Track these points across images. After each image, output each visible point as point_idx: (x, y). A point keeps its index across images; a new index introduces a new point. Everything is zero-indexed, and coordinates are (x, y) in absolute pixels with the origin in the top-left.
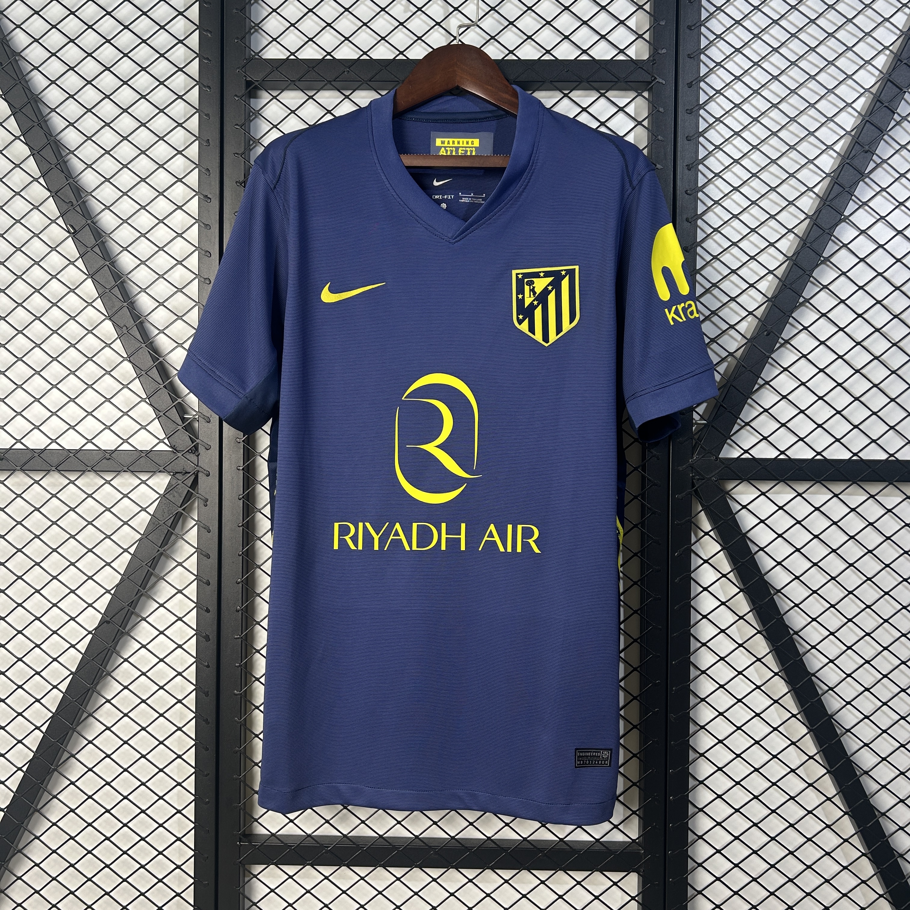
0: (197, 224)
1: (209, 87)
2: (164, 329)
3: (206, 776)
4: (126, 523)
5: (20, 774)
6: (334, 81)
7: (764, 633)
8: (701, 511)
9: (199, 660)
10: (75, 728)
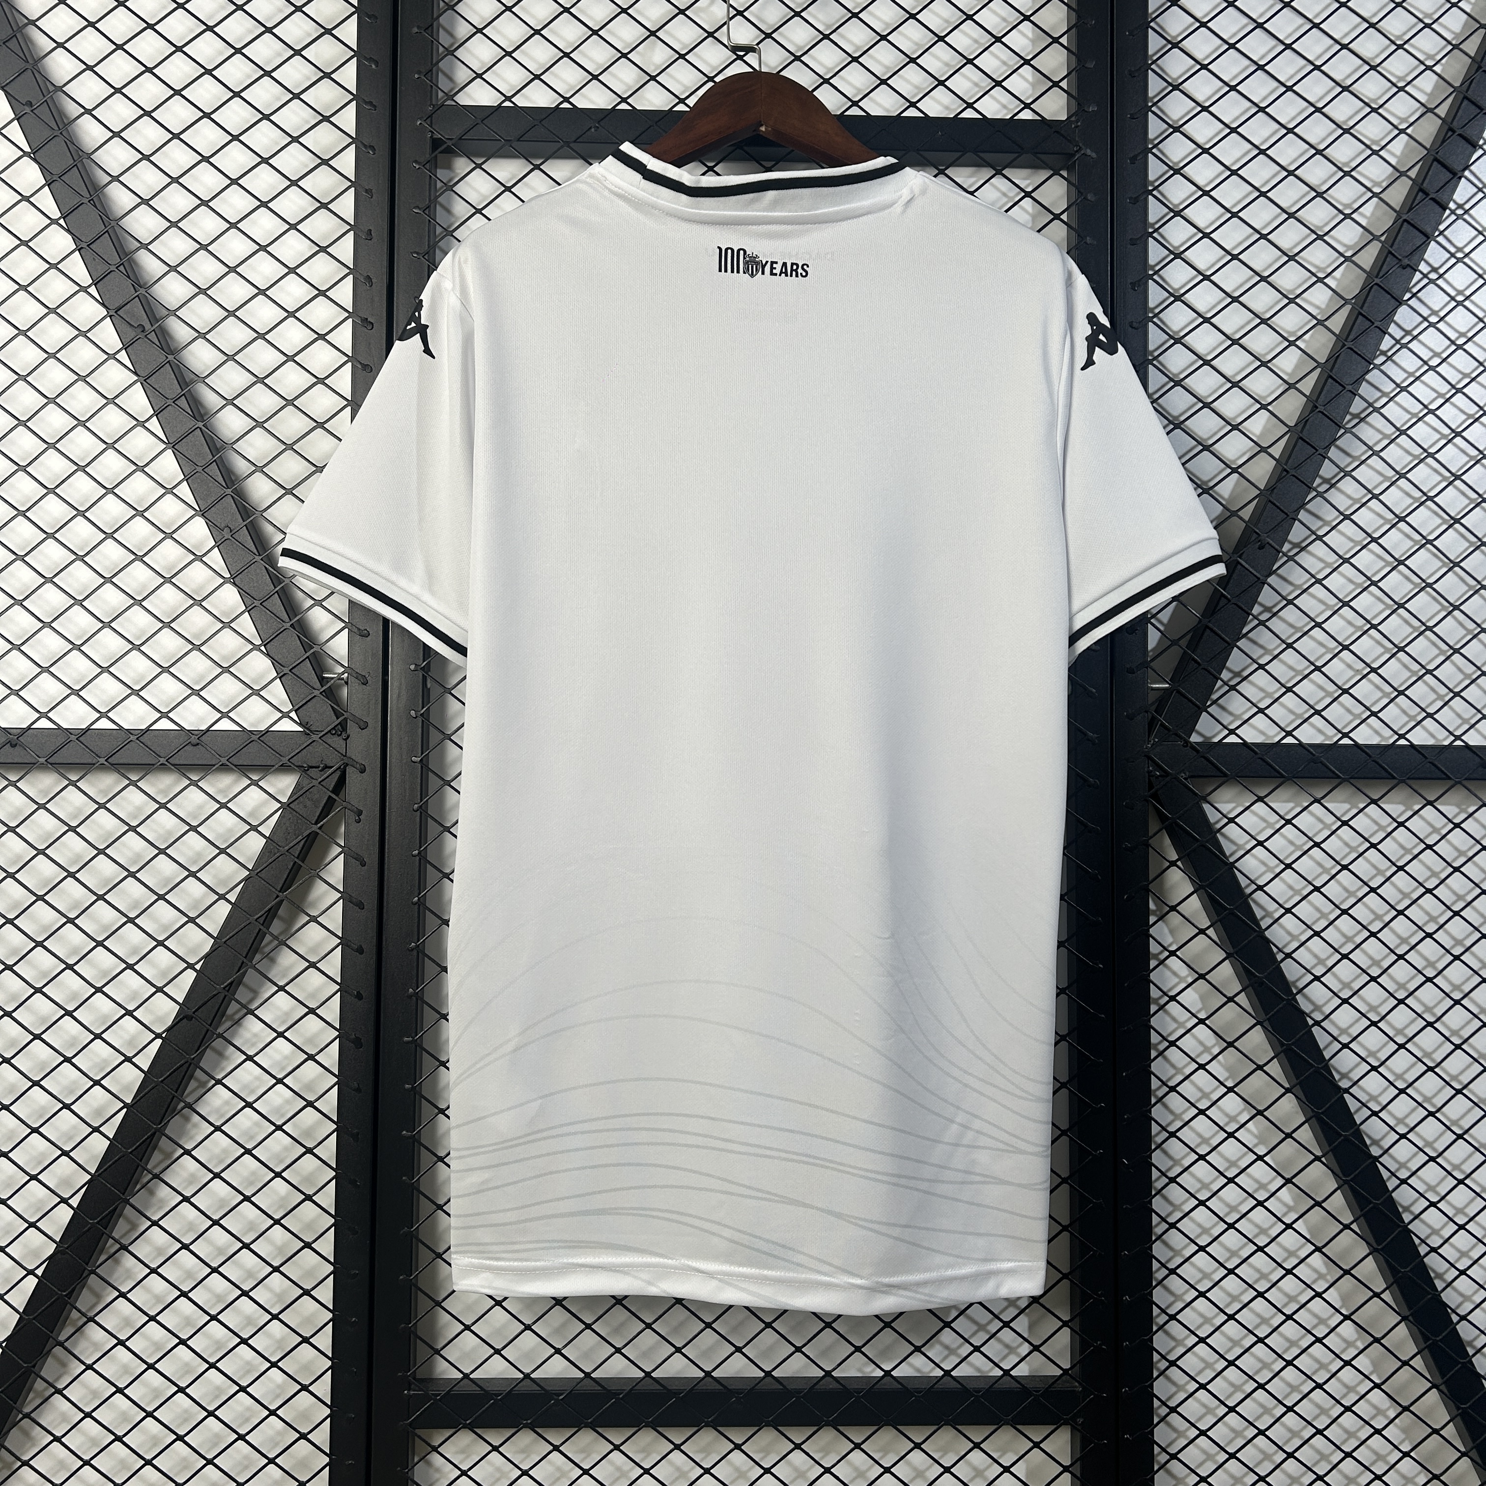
0: (350, 364)
1: (372, 148)
3: (354, 1278)
4: (223, 851)
5: (31, 1283)
6: (575, 142)
7: (1266, 1024)
8: (1161, 830)
9: (343, 1080)
10: (129, 1201)
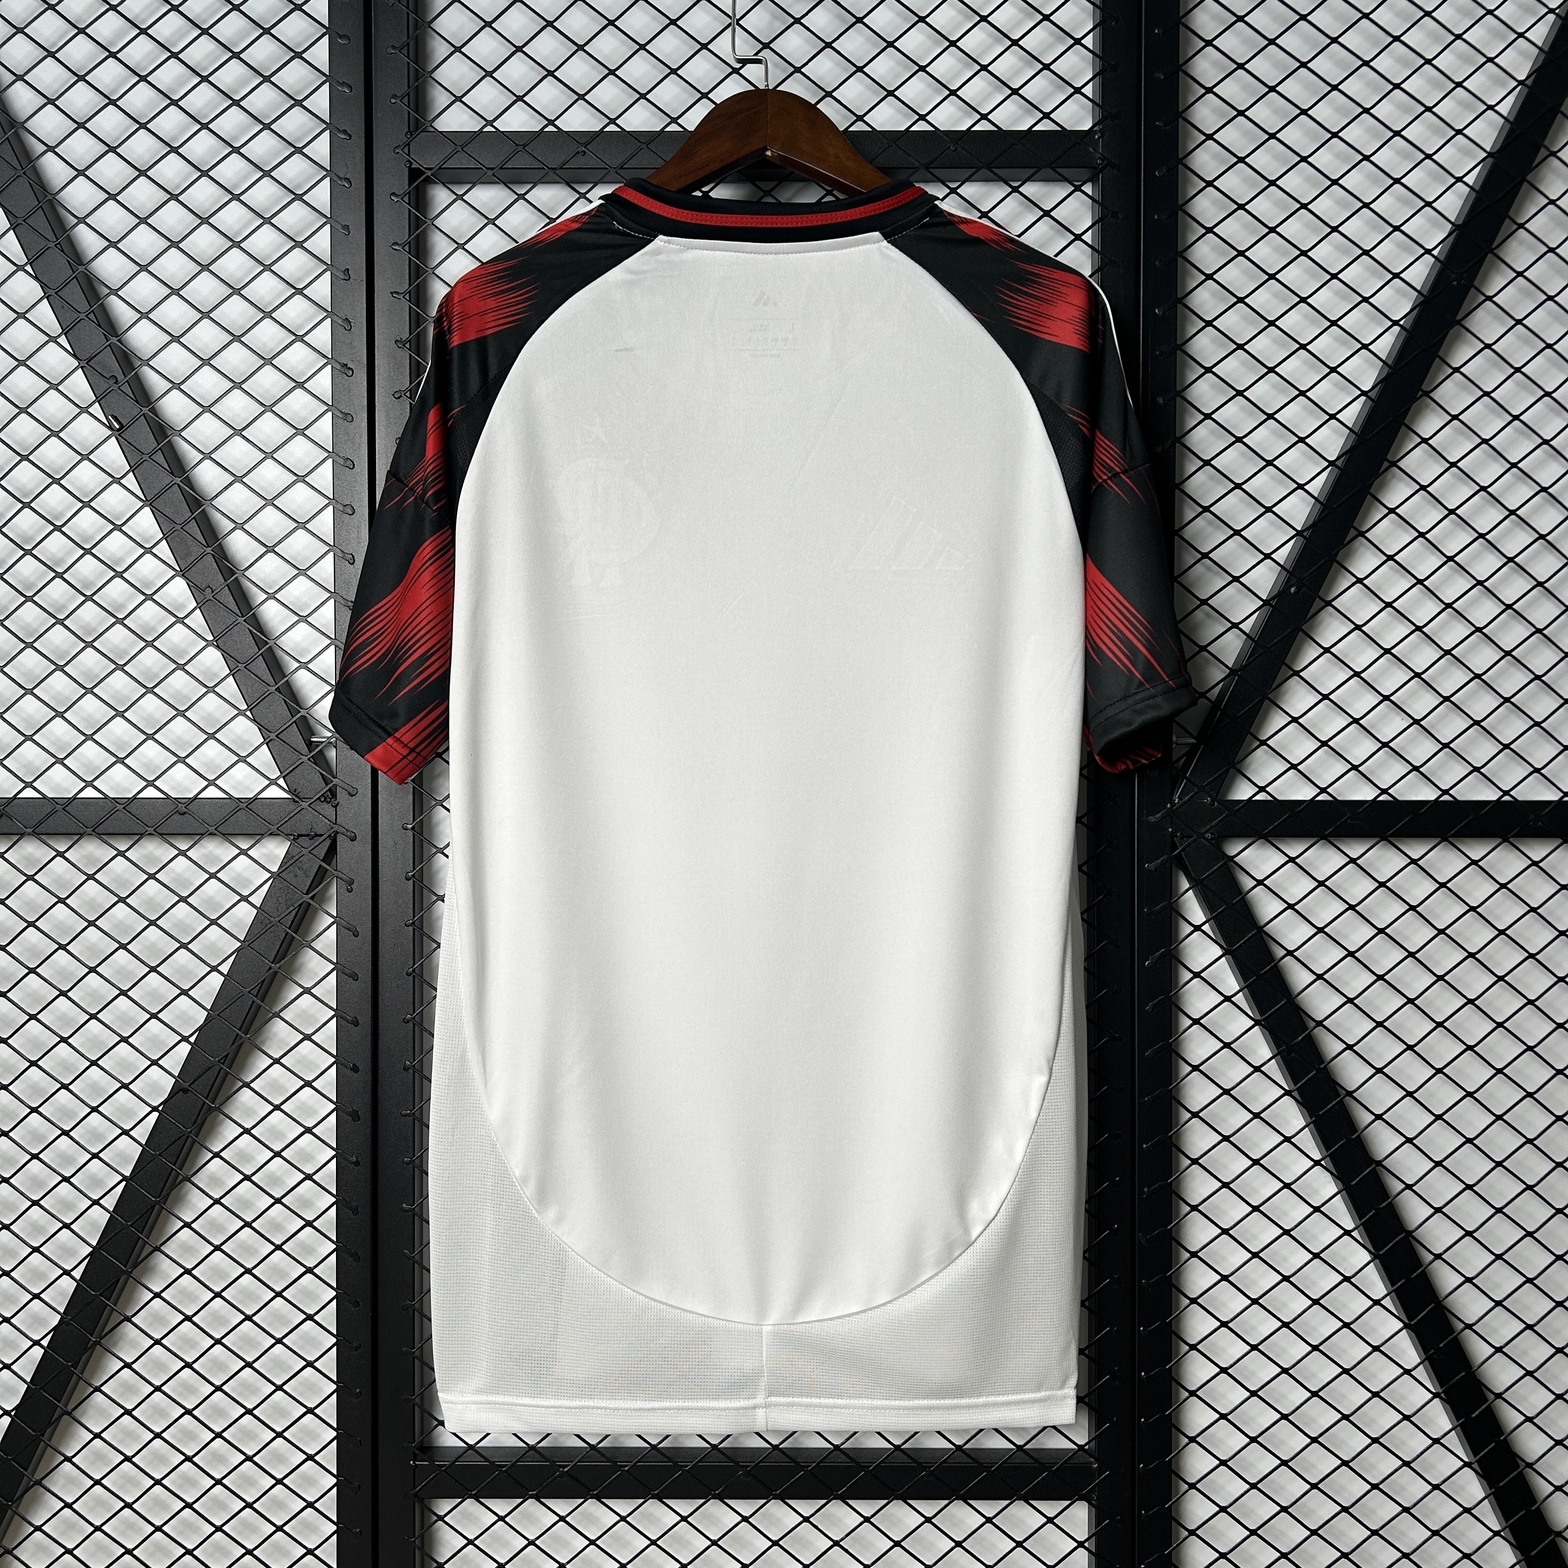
0: (330, 414)
1: (348, 180)
2: (276, 592)
3: (356, 1349)
4: (214, 922)
5: (38, 1352)
6: (561, 168)
7: (1295, 1094)
8: (1187, 890)
9: (341, 1154)
10: (131, 1272)
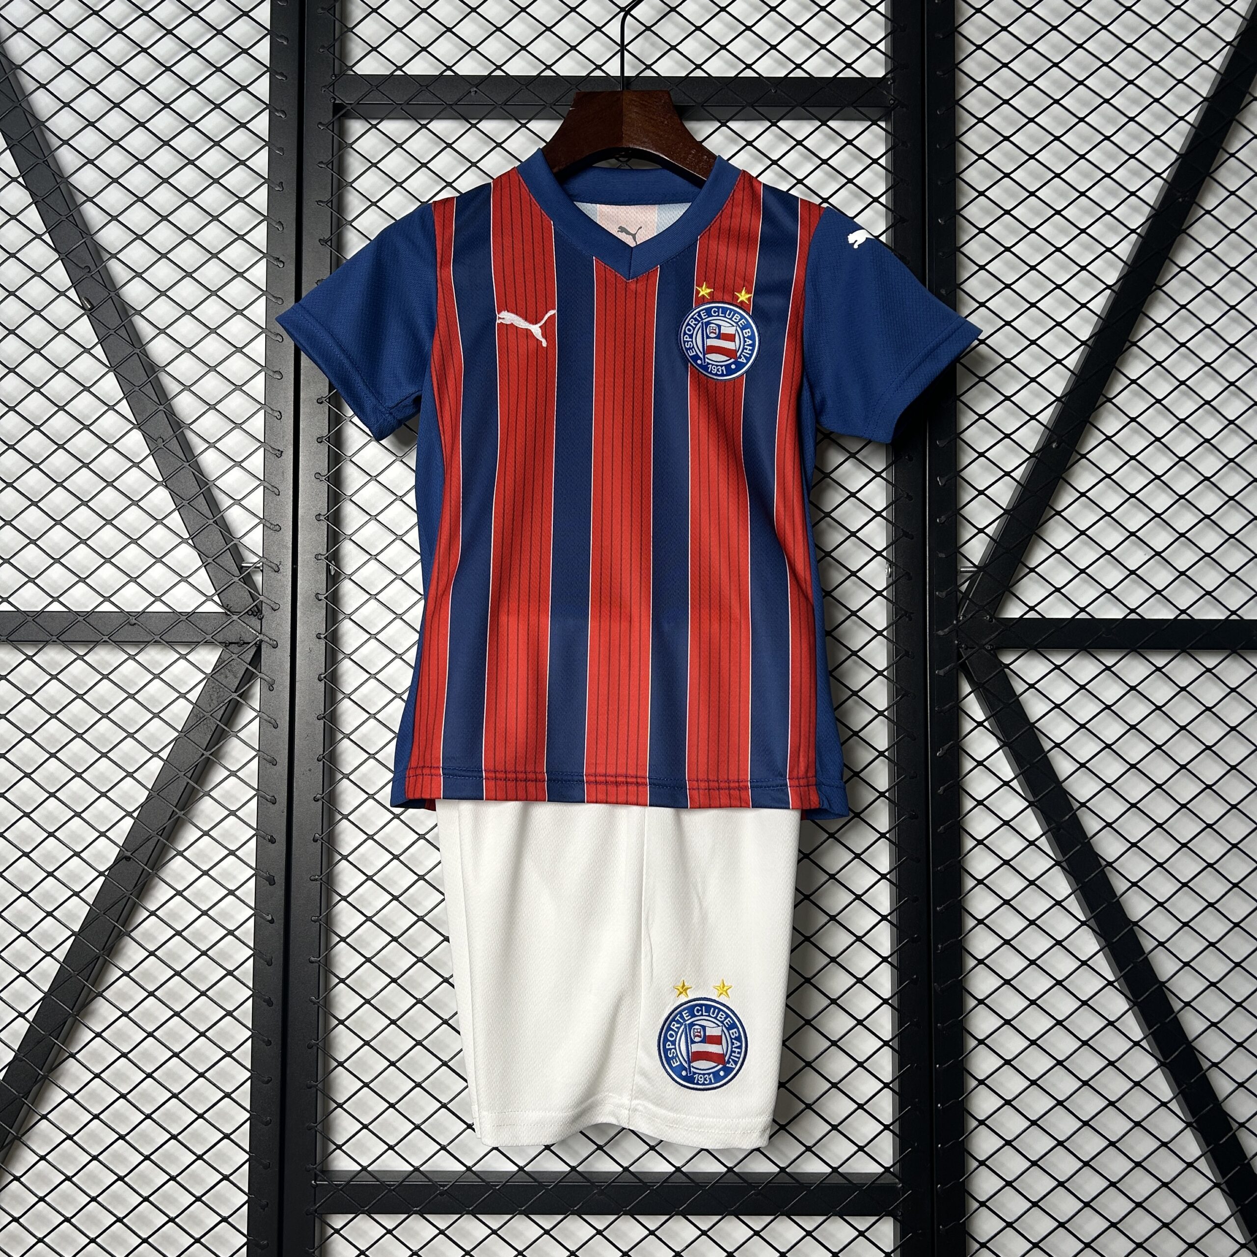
0: (264, 297)
1: (283, 112)
2: (216, 442)
3: (268, 1082)
4: (156, 715)
6: (456, 104)
7: (1064, 864)
8: (969, 694)
9: (258, 913)
10: (78, 1014)
